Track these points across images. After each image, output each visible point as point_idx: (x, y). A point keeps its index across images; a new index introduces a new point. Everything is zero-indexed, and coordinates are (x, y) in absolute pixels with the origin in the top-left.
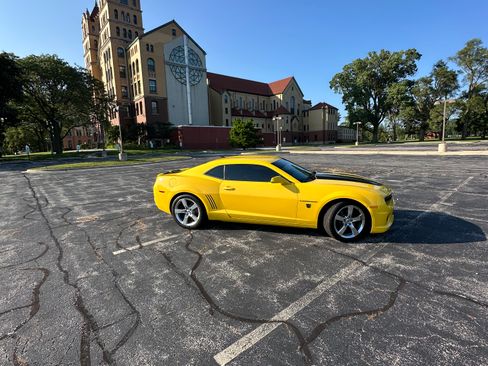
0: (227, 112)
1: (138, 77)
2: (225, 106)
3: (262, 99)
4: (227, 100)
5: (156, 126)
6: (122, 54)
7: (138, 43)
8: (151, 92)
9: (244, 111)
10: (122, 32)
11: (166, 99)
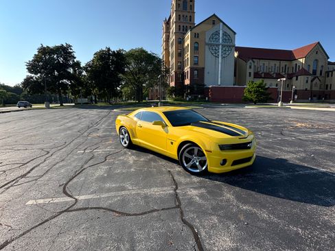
0: (250, 75)
1: (188, 55)
2: (248, 71)
3: (283, 63)
4: (250, 67)
5: (195, 86)
6: (180, 42)
7: (189, 34)
8: (195, 64)
9: (265, 74)
10: (182, 28)
11: (203, 68)
